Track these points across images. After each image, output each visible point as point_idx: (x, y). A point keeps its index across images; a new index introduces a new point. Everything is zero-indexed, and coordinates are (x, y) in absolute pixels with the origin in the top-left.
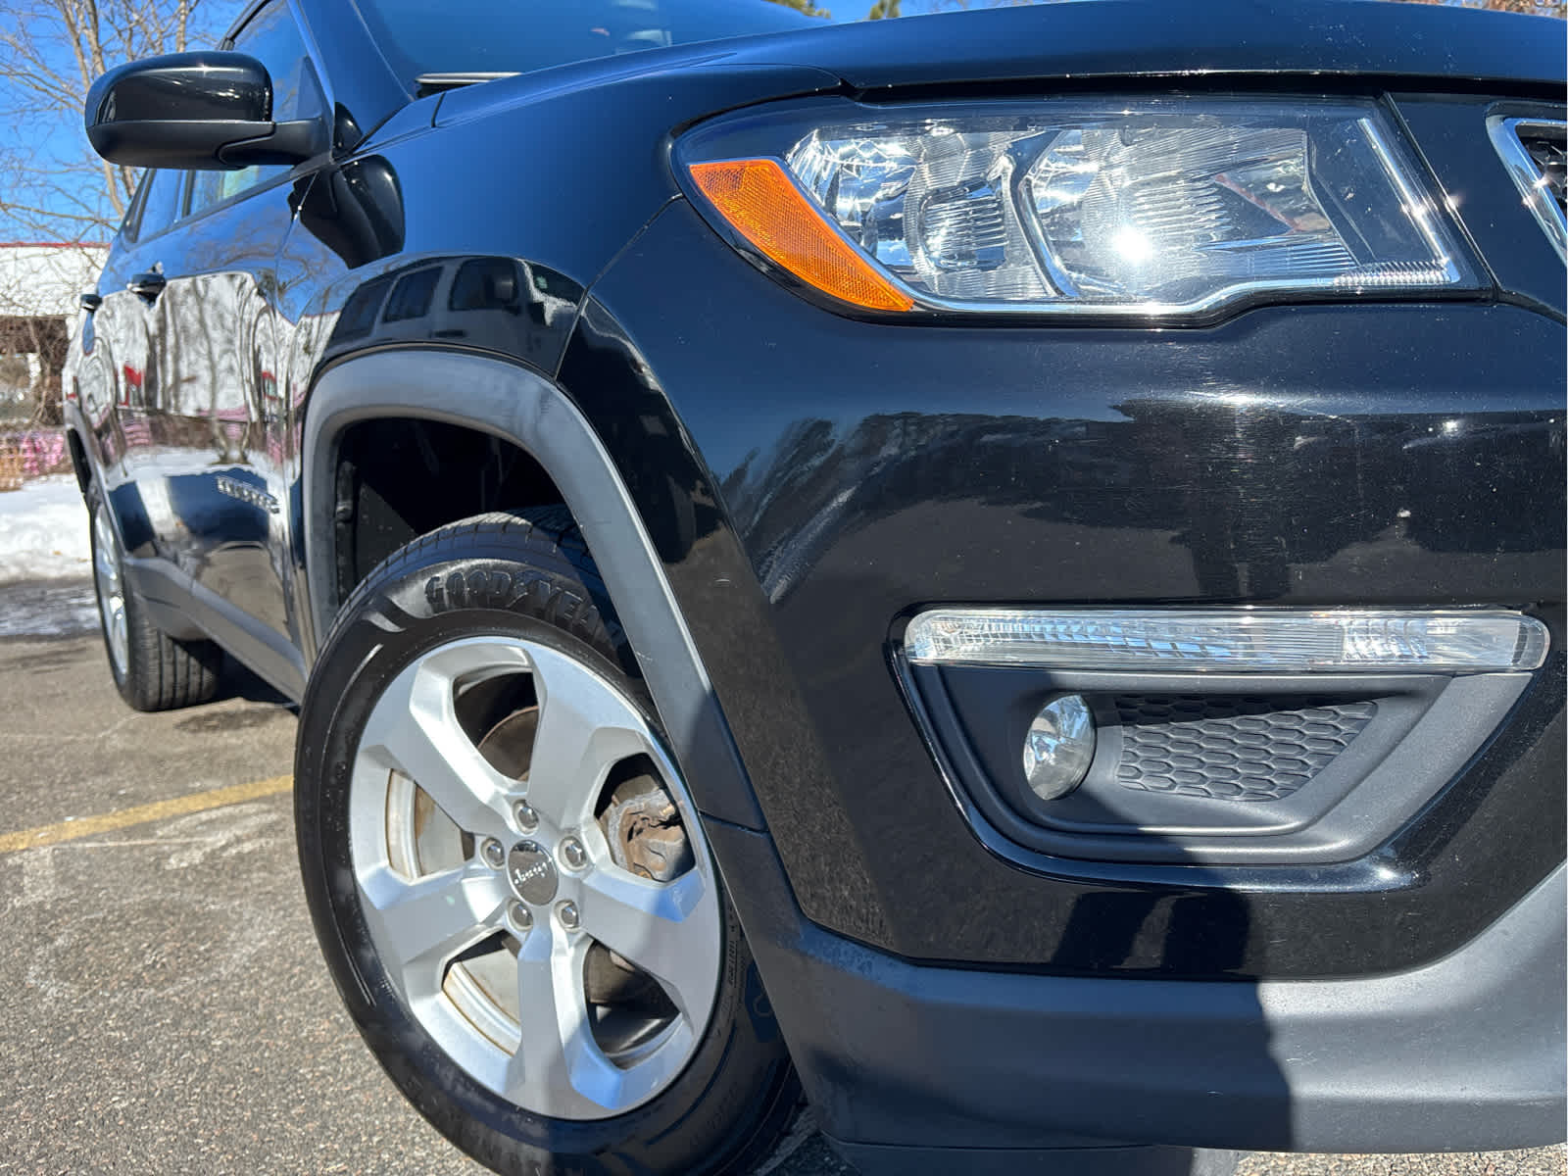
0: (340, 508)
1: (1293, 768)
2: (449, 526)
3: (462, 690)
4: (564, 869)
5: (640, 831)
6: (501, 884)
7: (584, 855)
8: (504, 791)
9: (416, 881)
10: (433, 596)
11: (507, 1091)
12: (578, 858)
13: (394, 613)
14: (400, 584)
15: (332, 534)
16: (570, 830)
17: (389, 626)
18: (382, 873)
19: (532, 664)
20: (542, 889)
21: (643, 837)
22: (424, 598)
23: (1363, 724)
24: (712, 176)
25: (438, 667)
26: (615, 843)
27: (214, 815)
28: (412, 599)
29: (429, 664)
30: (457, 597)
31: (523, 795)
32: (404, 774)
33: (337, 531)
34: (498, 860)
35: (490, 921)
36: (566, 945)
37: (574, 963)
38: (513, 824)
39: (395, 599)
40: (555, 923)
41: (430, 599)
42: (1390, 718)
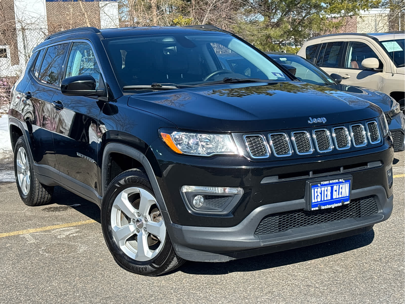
0: (109, 164)
1: (222, 204)
2: (127, 171)
3: (129, 196)
4: (144, 222)
5: (156, 217)
6: (135, 226)
7: (147, 220)
8: (135, 211)
9: (121, 227)
10: (125, 181)
11: (136, 258)
12: (146, 221)
13: (119, 184)
14: (120, 179)
15: (107, 169)
16: (145, 216)
17: (118, 186)
18: (116, 226)
19: (140, 191)
20: (141, 226)
21: (156, 218)
22: (124, 181)
23: (228, 199)
24: (163, 135)
25: (125, 192)
26: (152, 218)
27: (64, 229)
28: (122, 182)
29: (124, 192)
30: (129, 181)
31: (138, 212)
32: (119, 210)
33: (108, 168)
34: (134, 222)
35: (133, 232)
36: (144, 234)
37: (146, 237)
38: (137, 216)
39: (119, 182)
40: (143, 231)
41: (125, 182)
42: (230, 198)
